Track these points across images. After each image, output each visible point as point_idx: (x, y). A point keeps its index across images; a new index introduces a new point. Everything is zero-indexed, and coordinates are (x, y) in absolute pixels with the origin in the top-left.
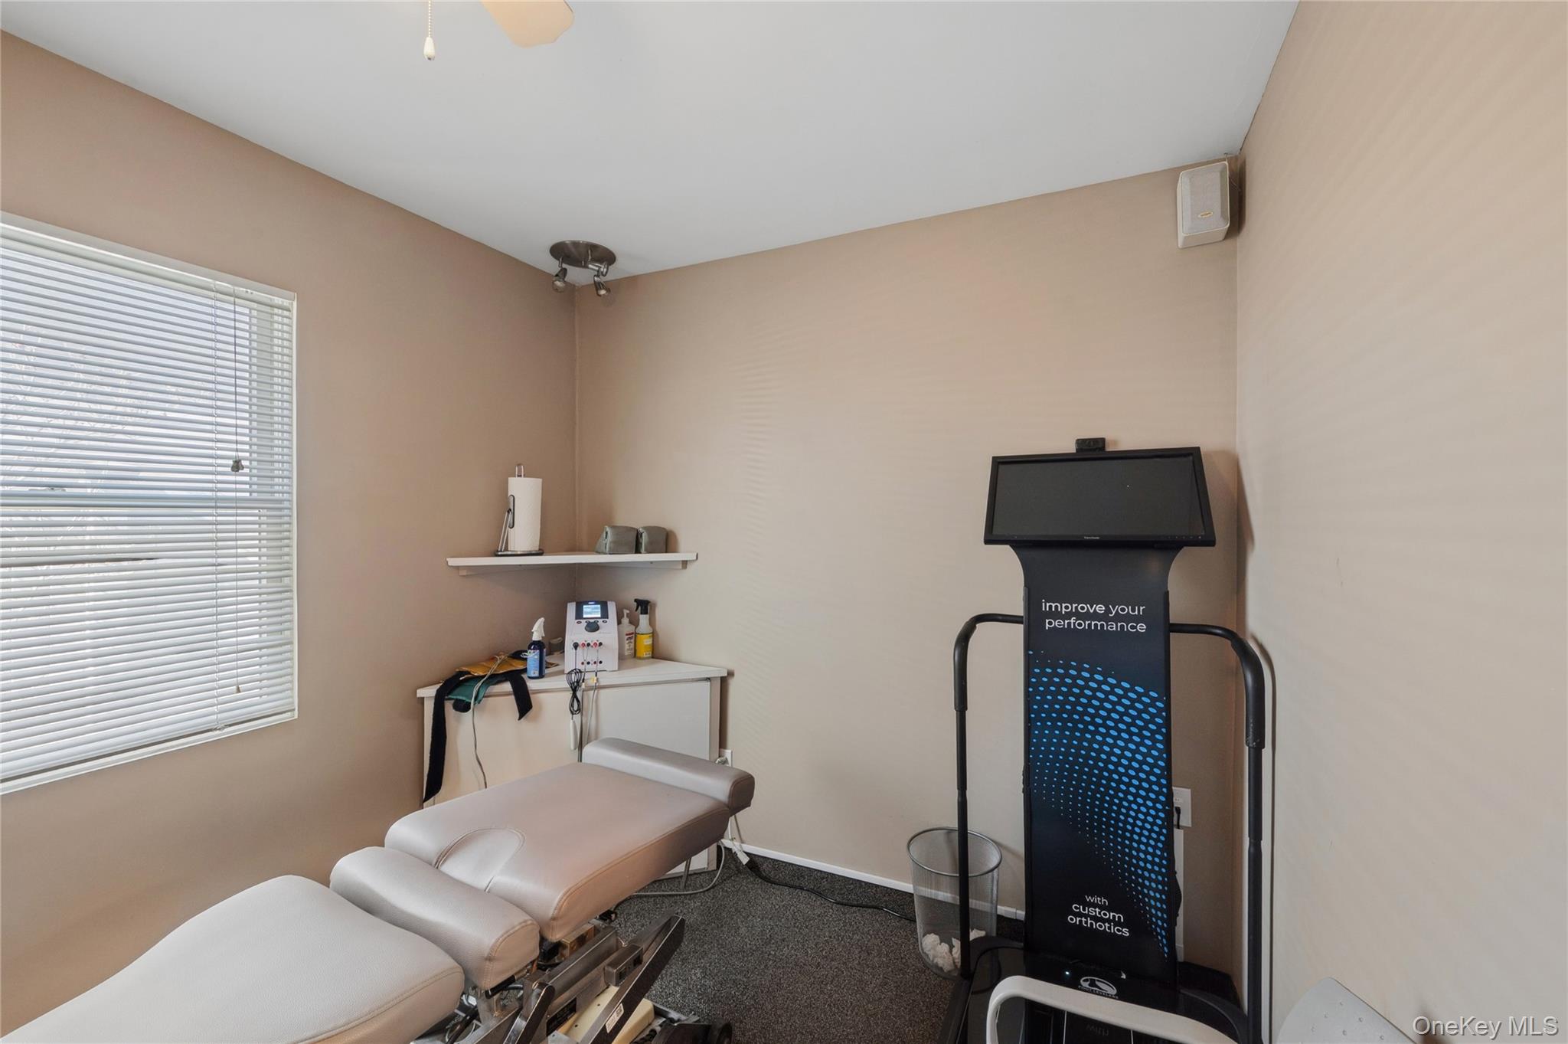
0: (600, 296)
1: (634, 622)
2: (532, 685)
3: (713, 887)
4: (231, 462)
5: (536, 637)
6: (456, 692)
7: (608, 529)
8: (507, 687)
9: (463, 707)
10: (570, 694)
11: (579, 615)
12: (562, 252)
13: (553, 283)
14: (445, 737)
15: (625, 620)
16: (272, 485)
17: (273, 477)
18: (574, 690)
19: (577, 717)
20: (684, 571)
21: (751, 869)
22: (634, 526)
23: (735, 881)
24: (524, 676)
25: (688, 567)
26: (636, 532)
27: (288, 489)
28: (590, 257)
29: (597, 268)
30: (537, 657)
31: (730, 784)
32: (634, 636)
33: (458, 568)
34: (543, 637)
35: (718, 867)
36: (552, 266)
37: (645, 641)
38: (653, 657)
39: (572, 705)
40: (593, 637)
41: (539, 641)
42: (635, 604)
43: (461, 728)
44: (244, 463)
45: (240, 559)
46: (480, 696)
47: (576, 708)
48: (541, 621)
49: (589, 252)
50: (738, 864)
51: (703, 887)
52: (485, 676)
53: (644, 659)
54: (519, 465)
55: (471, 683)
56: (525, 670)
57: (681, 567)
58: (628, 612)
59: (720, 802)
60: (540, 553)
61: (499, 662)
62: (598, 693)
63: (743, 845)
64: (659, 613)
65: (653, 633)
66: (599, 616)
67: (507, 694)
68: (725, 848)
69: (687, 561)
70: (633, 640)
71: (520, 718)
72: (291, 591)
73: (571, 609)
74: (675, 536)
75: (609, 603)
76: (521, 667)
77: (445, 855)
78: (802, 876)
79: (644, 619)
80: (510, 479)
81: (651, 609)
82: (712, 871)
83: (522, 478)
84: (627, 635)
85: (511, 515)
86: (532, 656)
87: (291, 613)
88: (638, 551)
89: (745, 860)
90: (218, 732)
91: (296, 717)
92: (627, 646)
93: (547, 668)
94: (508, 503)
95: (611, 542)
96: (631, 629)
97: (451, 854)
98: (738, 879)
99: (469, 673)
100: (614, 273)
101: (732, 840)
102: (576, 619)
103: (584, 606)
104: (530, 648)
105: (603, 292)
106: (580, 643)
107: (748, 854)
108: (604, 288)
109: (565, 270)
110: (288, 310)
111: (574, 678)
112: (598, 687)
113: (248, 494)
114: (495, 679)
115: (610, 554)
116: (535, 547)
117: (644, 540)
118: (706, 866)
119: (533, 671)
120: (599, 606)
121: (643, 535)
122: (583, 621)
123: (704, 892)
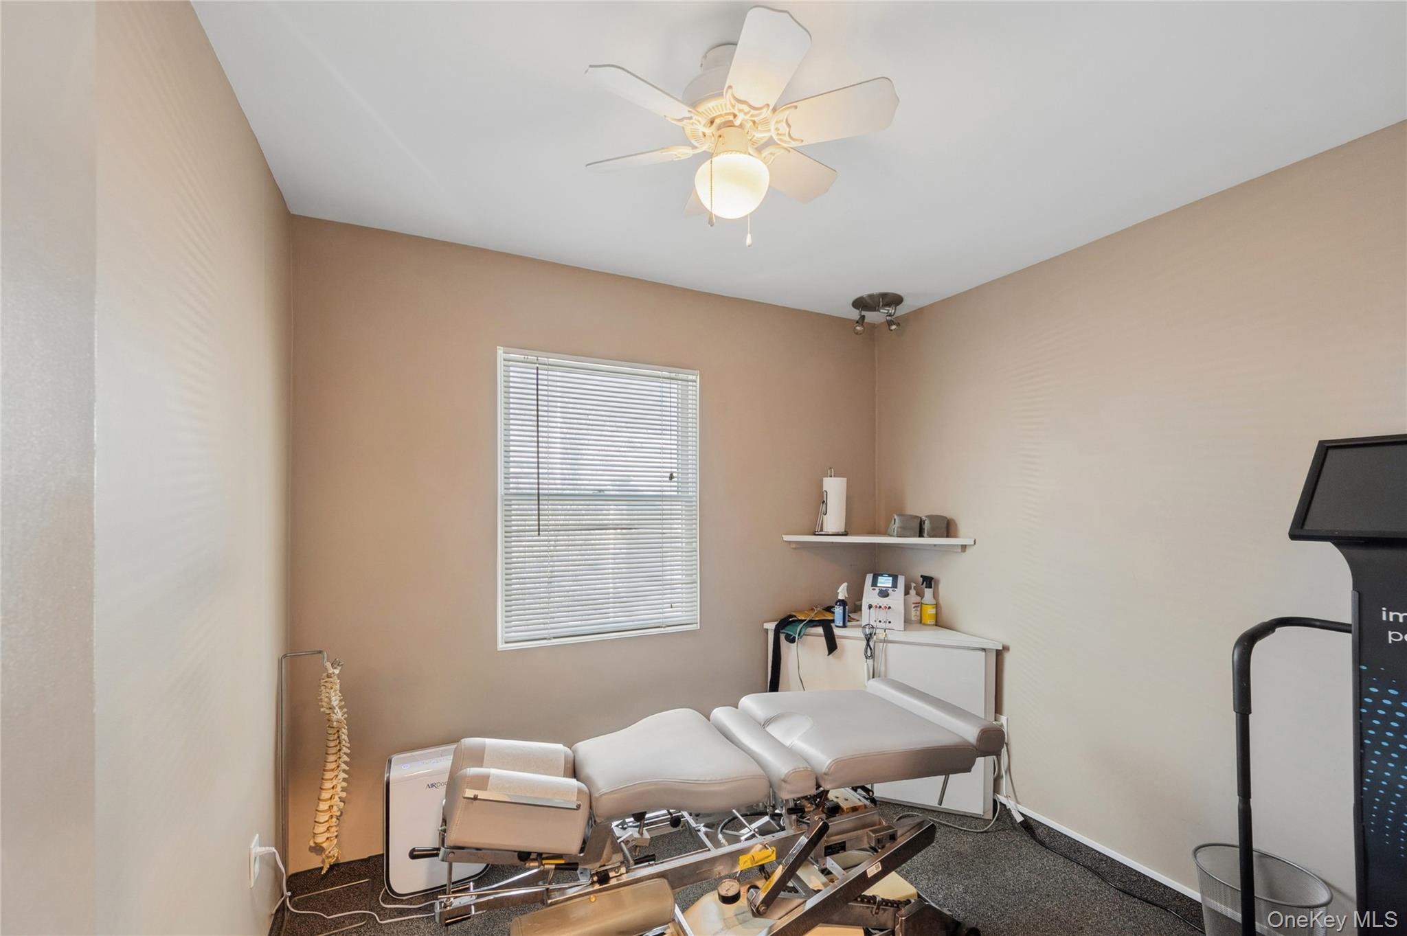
0: (892, 330)
1: (920, 594)
2: (837, 632)
3: (985, 832)
4: (668, 474)
5: (841, 597)
6: (787, 628)
7: (896, 517)
8: (820, 630)
9: (792, 640)
10: (865, 643)
11: (874, 584)
12: (860, 304)
13: (855, 328)
14: (780, 659)
15: (913, 592)
16: (688, 488)
17: (688, 483)
18: (868, 640)
19: (870, 661)
20: (963, 554)
21: (1025, 828)
22: (918, 515)
23: (1009, 834)
24: (833, 625)
25: (967, 550)
26: (919, 521)
27: (693, 490)
28: (881, 304)
29: (886, 311)
30: (841, 611)
31: (979, 730)
32: (919, 605)
33: (790, 542)
34: (846, 598)
35: (994, 817)
36: (855, 314)
37: (929, 610)
38: (936, 625)
39: (866, 651)
40: (884, 602)
41: (843, 600)
42: (921, 579)
43: (790, 653)
44: (675, 475)
45: (673, 531)
46: (802, 634)
47: (869, 654)
48: (845, 585)
49: (881, 300)
50: (1013, 821)
51: (976, 828)
52: (805, 620)
53: (930, 625)
54: (831, 468)
55: (796, 624)
56: (833, 621)
57: (960, 550)
58: (915, 585)
59: (968, 742)
60: (845, 534)
61: (816, 612)
62: (886, 646)
63: (1018, 805)
64: (943, 588)
65: (936, 604)
66: (890, 586)
67: (819, 635)
68: (1001, 803)
69: (966, 545)
70: (919, 609)
71: (829, 654)
72: (696, 551)
73: (869, 578)
74: (956, 525)
75: (899, 577)
76: (831, 618)
77: (769, 721)
78: (1078, 851)
79: (928, 593)
80: (825, 479)
81: (935, 583)
82: (988, 820)
83: (833, 478)
84: (914, 603)
85: (824, 505)
86: (838, 610)
87: (696, 565)
88: (921, 535)
89: (1019, 819)
90: (662, 629)
91: (699, 628)
92: (913, 613)
93: (849, 621)
94: (823, 497)
95: (898, 528)
96: (918, 599)
97: (772, 722)
98: (1012, 833)
99: (795, 617)
100: (901, 310)
101: (1006, 797)
102: (872, 586)
103: (879, 577)
104: (836, 605)
105: (894, 327)
106: (874, 605)
107: (1023, 815)
108: (895, 324)
109: (864, 316)
110: (695, 382)
111: (868, 631)
112: (885, 641)
113: (676, 493)
114: (812, 623)
115: (898, 537)
116: (842, 530)
117: (927, 526)
118: (982, 814)
119: (839, 621)
120: (891, 578)
121: (926, 522)
122: (877, 589)
123: (978, 833)
